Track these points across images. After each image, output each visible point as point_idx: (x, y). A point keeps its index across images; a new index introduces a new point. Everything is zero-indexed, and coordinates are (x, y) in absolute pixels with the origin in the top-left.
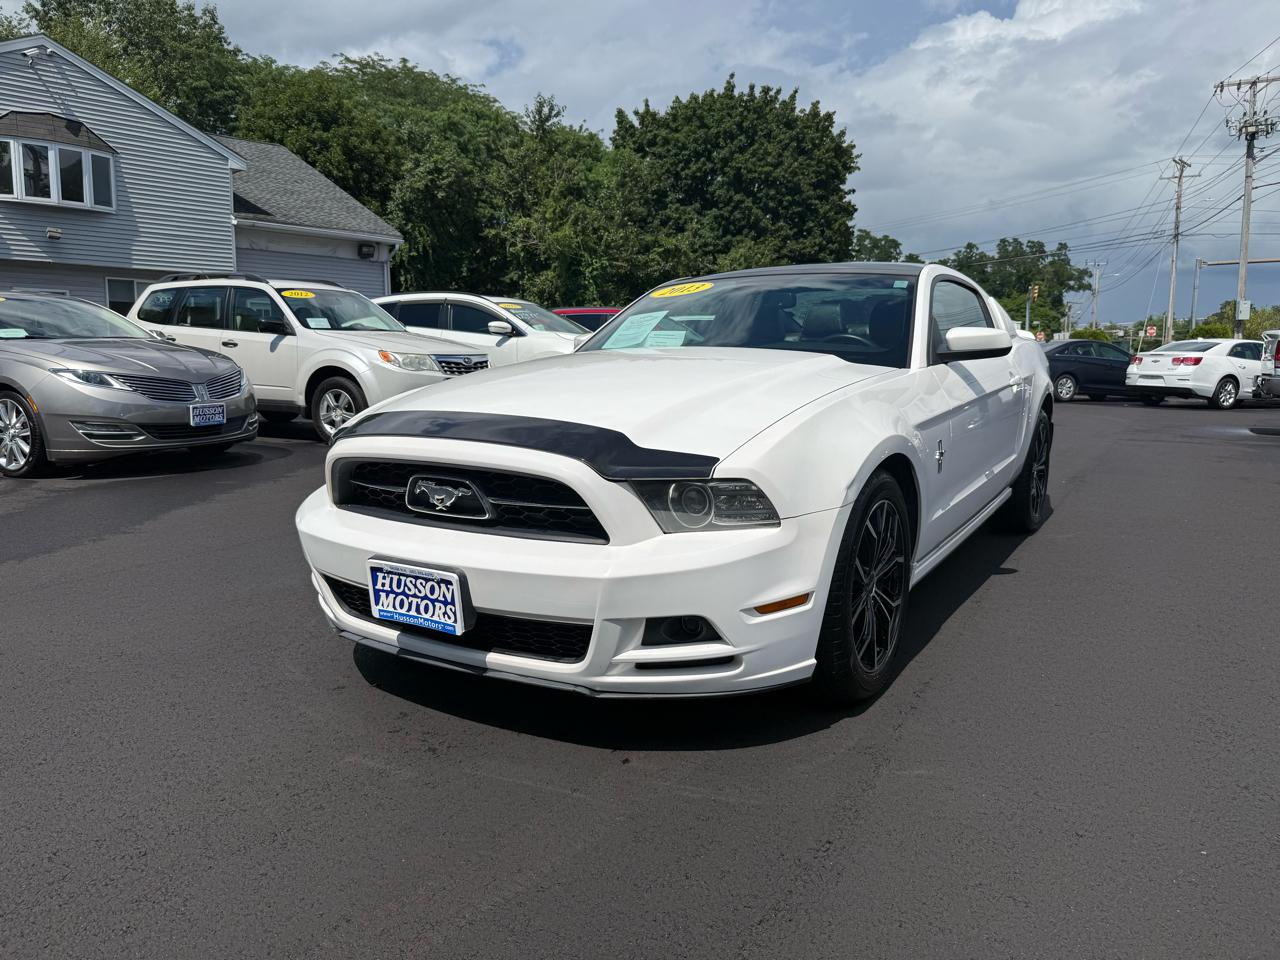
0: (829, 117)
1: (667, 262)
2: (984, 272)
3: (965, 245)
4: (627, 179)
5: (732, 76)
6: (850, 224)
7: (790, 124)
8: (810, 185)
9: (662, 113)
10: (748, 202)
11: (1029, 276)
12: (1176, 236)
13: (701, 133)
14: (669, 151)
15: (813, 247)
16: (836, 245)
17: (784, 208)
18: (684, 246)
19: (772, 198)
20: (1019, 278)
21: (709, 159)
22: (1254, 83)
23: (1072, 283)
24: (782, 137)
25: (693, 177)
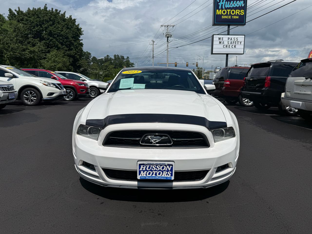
0: (75, 20)
1: (31, 55)
2: (111, 62)
3: (107, 55)
4: (16, 30)
5: (46, 5)
6: (82, 48)
7: (64, 20)
8: (71, 37)
9: (24, 12)
10: (54, 40)
11: (121, 64)
12: (153, 57)
13: (38, 19)
14: (28, 23)
15: (73, 53)
16: (79, 53)
17: (64, 42)
18: (37, 50)
19: (61, 39)
20: (119, 64)
21: (41, 27)
22: (168, 26)
23: (130, 66)
24: (62, 23)
25: (37, 31)
